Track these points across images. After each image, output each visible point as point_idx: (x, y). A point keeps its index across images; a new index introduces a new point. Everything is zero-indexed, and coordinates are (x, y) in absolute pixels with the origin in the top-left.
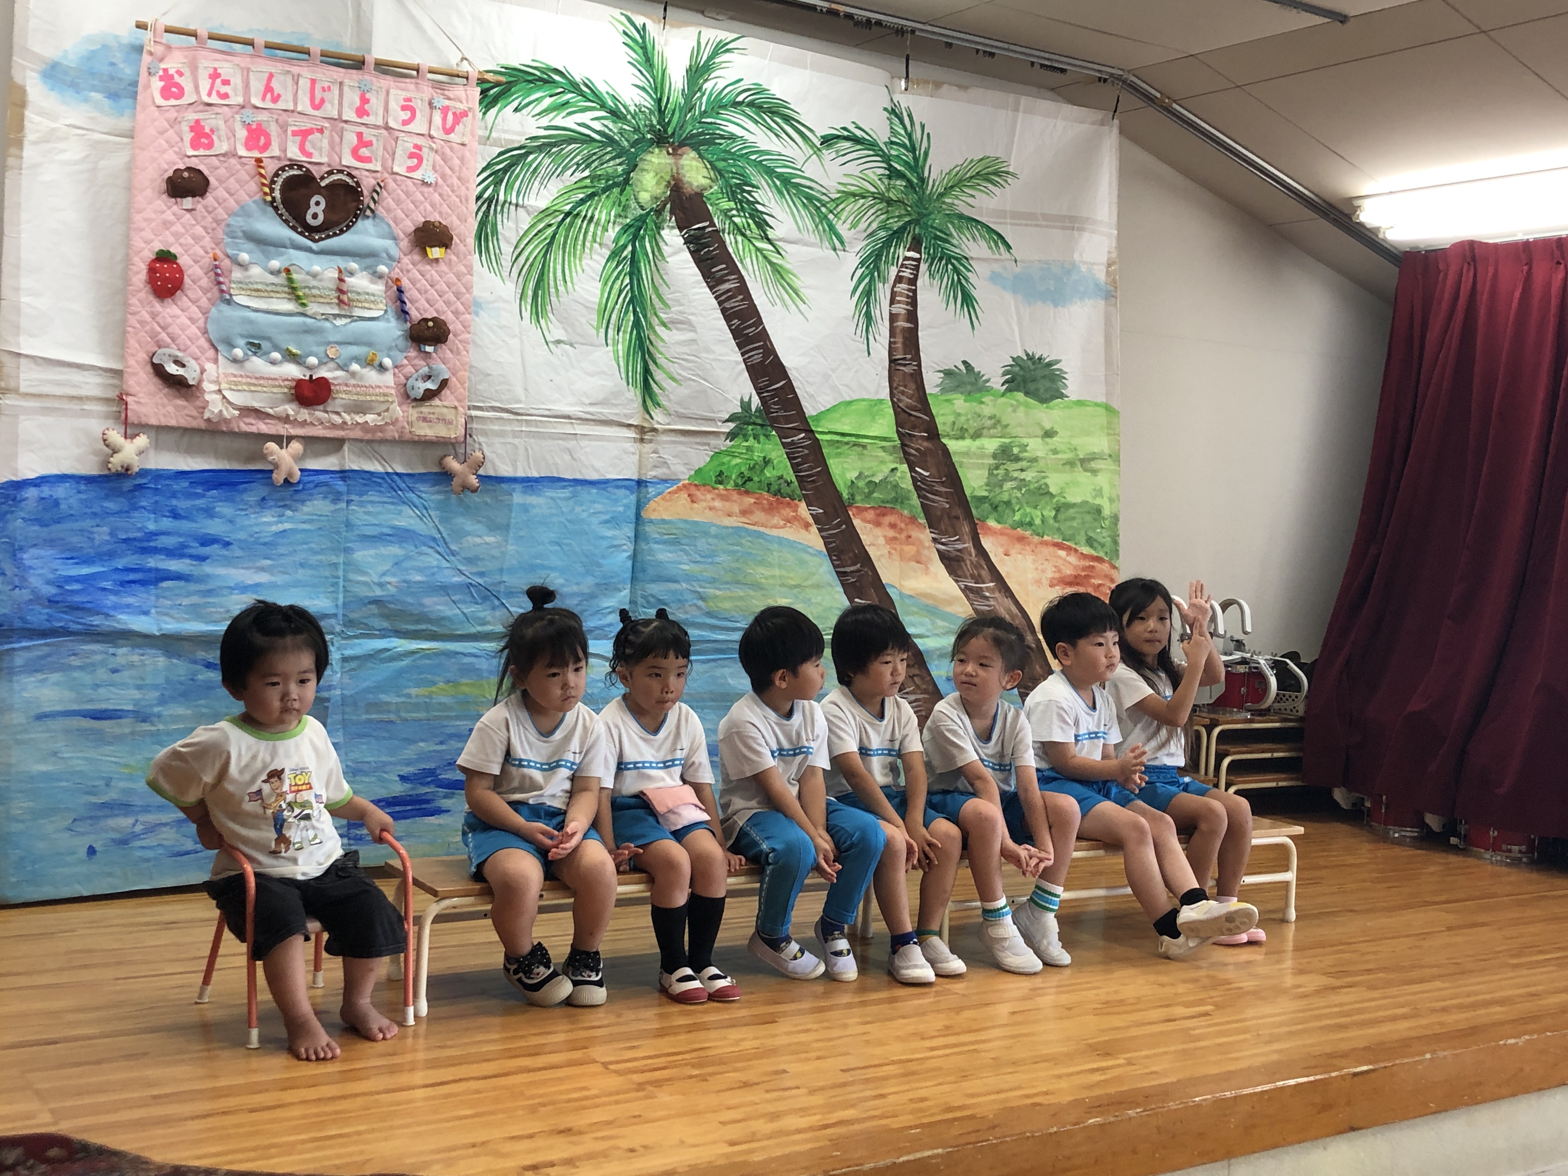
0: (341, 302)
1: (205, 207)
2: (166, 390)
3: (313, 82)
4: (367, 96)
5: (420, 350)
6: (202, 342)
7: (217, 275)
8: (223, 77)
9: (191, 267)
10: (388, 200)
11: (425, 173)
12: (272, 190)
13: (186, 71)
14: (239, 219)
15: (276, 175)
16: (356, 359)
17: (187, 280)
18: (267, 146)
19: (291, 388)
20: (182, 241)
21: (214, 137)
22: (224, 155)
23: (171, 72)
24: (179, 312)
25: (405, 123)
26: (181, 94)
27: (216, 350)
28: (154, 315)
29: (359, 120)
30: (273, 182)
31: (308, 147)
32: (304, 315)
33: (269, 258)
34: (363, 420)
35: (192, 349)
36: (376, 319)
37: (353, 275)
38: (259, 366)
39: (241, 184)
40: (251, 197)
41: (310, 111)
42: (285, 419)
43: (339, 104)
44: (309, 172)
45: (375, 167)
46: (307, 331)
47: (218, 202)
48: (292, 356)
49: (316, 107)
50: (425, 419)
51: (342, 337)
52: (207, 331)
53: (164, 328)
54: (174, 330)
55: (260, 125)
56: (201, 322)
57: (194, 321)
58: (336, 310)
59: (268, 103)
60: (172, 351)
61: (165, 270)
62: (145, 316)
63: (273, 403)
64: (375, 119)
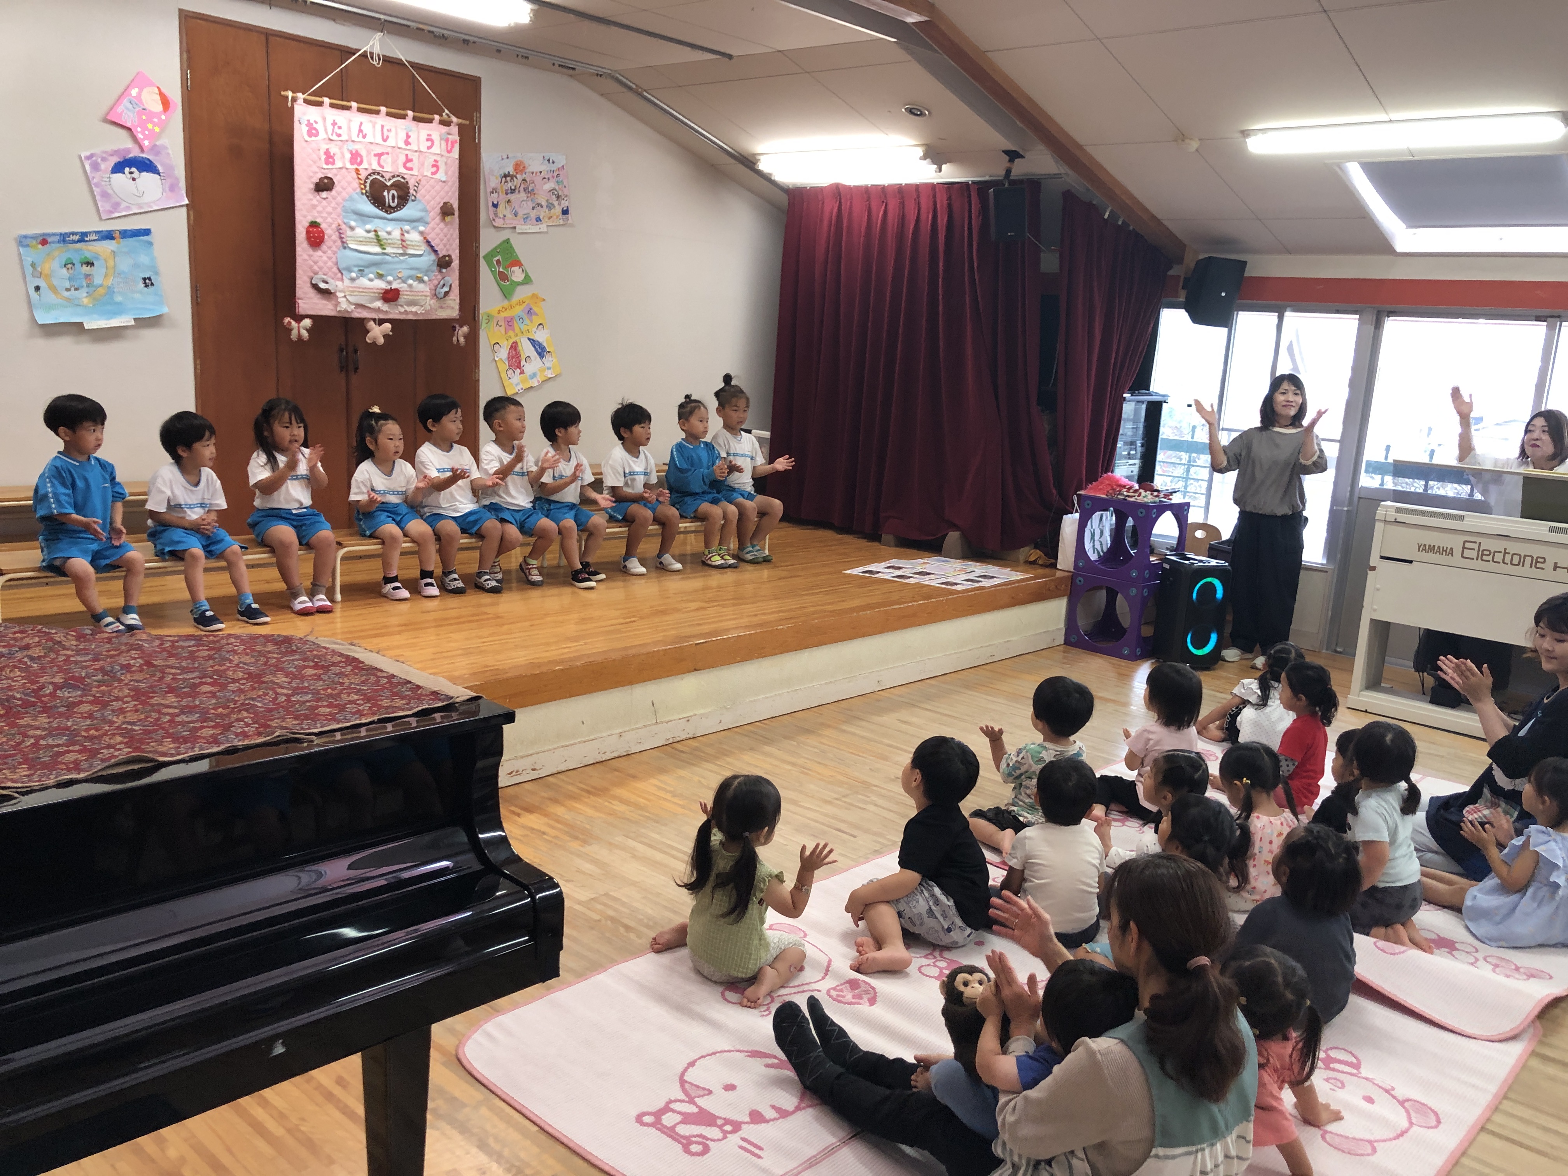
0: (403, 246)
1: (333, 197)
2: (319, 296)
3: (383, 126)
4: (410, 134)
5: (440, 272)
6: (335, 269)
7: (340, 233)
8: (339, 125)
9: (327, 229)
10: (422, 191)
11: (441, 175)
12: (365, 187)
13: (320, 120)
14: (348, 202)
15: (367, 178)
16: (410, 277)
17: (326, 237)
18: (361, 163)
19: (379, 293)
20: (322, 215)
21: (335, 159)
22: (340, 168)
23: (312, 121)
24: (323, 254)
25: (429, 148)
26: (317, 135)
27: (342, 274)
28: (310, 256)
29: (406, 147)
30: (366, 182)
31: (382, 163)
32: (385, 254)
33: (365, 223)
34: (414, 309)
35: (330, 273)
36: (420, 256)
37: (408, 232)
38: (364, 282)
39: (349, 183)
40: (354, 190)
41: (381, 142)
42: (378, 310)
43: (396, 138)
44: (383, 176)
45: (415, 172)
46: (387, 263)
47: (339, 193)
48: (380, 276)
49: (385, 140)
50: (441, 307)
51: (404, 266)
52: (337, 263)
53: (316, 263)
54: (321, 264)
55: (357, 151)
56: (334, 260)
57: (330, 258)
58: (401, 251)
59: (361, 139)
60: (321, 276)
61: (315, 232)
62: (306, 257)
63: (372, 302)
64: (414, 147)
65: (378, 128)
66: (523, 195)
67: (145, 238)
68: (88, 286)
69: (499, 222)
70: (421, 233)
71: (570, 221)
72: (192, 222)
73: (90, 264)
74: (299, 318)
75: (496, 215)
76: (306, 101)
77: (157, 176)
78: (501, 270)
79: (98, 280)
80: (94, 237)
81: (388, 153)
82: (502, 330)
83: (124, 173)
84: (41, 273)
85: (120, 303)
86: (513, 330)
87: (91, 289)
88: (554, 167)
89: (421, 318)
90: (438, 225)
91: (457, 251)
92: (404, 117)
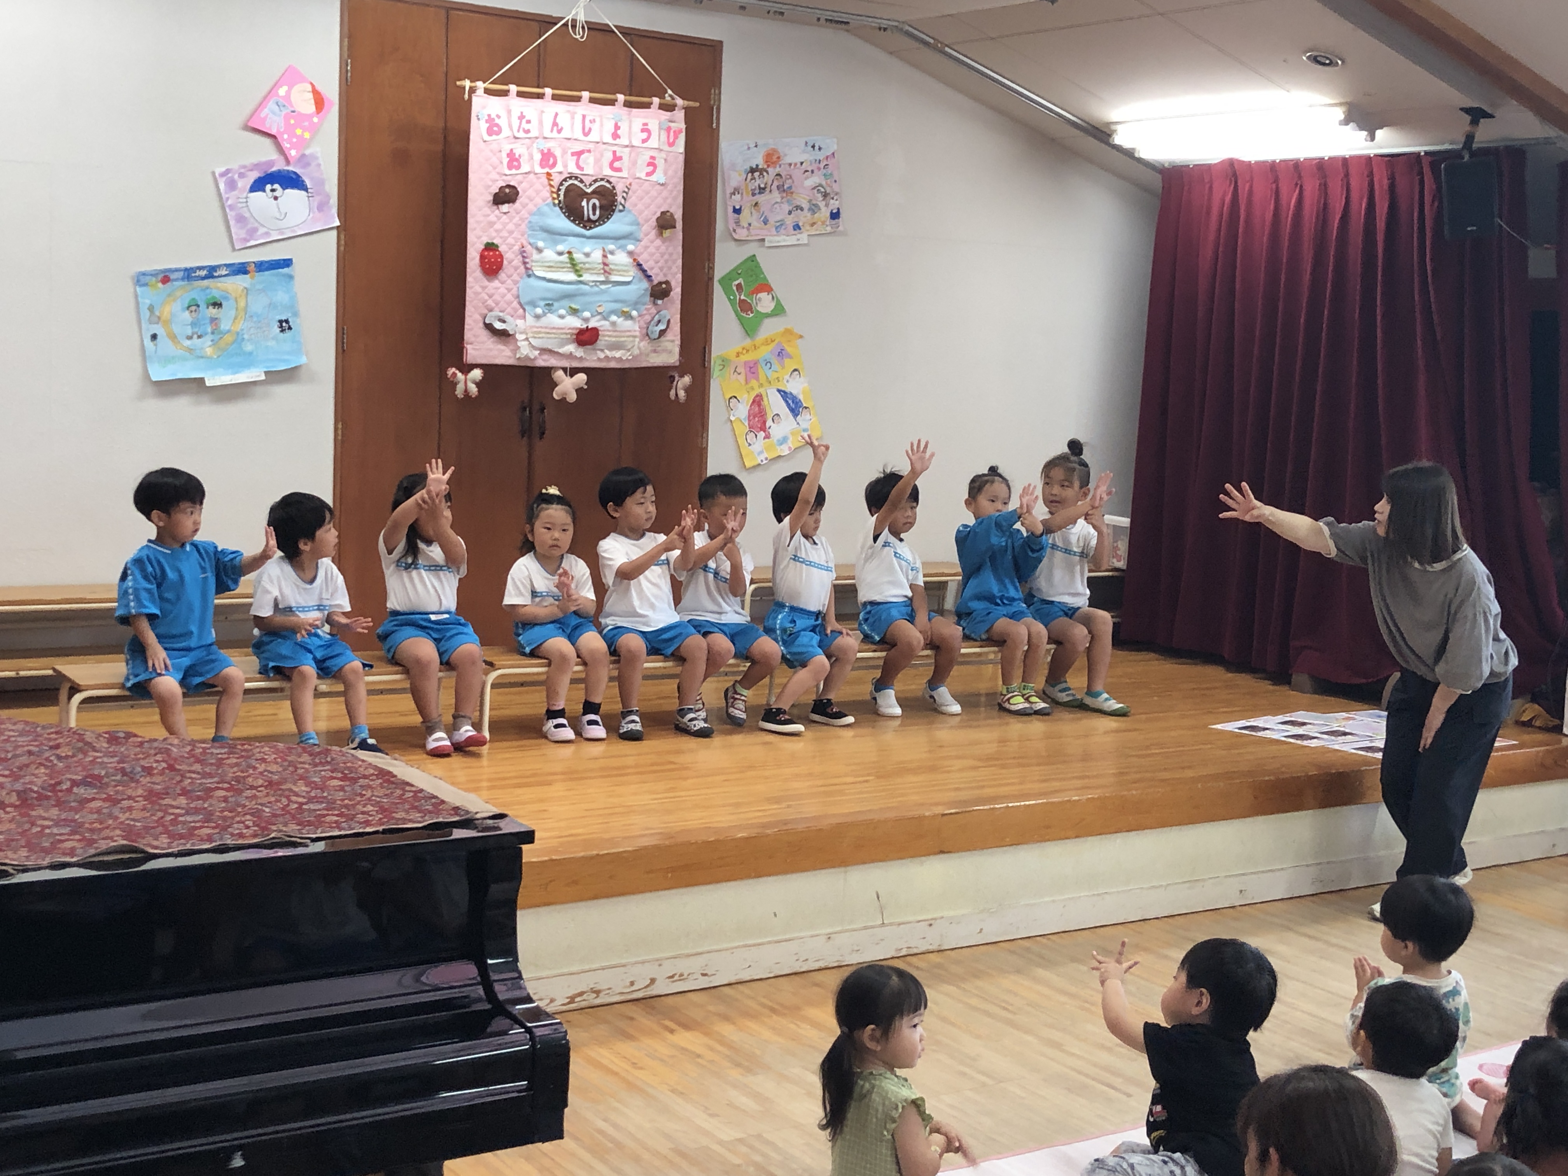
0: (605, 271)
1: (515, 210)
2: (494, 339)
3: (584, 117)
4: (619, 124)
5: (655, 304)
6: (515, 304)
7: (524, 257)
8: (527, 118)
9: (507, 252)
10: (633, 199)
11: (659, 176)
12: (559, 196)
13: (503, 115)
14: (536, 217)
15: (561, 184)
16: (613, 312)
17: (505, 262)
18: (554, 165)
19: (572, 334)
20: (501, 234)
21: (522, 161)
22: (527, 173)
23: (493, 116)
24: (500, 285)
25: (644, 141)
26: (499, 132)
27: (524, 310)
28: (484, 288)
29: (614, 142)
30: (559, 190)
31: (581, 163)
32: (581, 282)
33: (556, 243)
34: (618, 354)
35: (509, 310)
36: (628, 283)
37: (612, 253)
38: (552, 319)
39: (538, 192)
40: (544, 201)
41: (582, 137)
42: (570, 356)
43: (601, 131)
44: (582, 181)
45: (624, 174)
46: (583, 294)
47: (524, 206)
48: (574, 312)
49: (586, 134)
50: (655, 351)
51: (605, 297)
52: (518, 297)
53: (490, 296)
54: (497, 297)
55: (549, 150)
56: (514, 291)
57: (509, 290)
58: (602, 278)
59: (555, 134)
60: (497, 313)
61: (492, 257)
62: (479, 288)
63: (562, 345)
64: (624, 141)
65: (579, 118)
66: (776, 196)
67: (285, 270)
68: (213, 333)
69: (742, 234)
70: (630, 253)
71: (841, 228)
72: (342, 248)
73: (217, 305)
74: (467, 369)
75: (737, 223)
76: (487, 91)
77: (303, 193)
78: (743, 297)
79: (224, 326)
80: (224, 272)
81: (589, 151)
82: (742, 378)
83: (264, 191)
84: (159, 318)
85: (250, 354)
86: (757, 379)
87: (216, 337)
88: (821, 155)
89: (627, 366)
90: (652, 242)
91: (679, 276)
92: (612, 103)
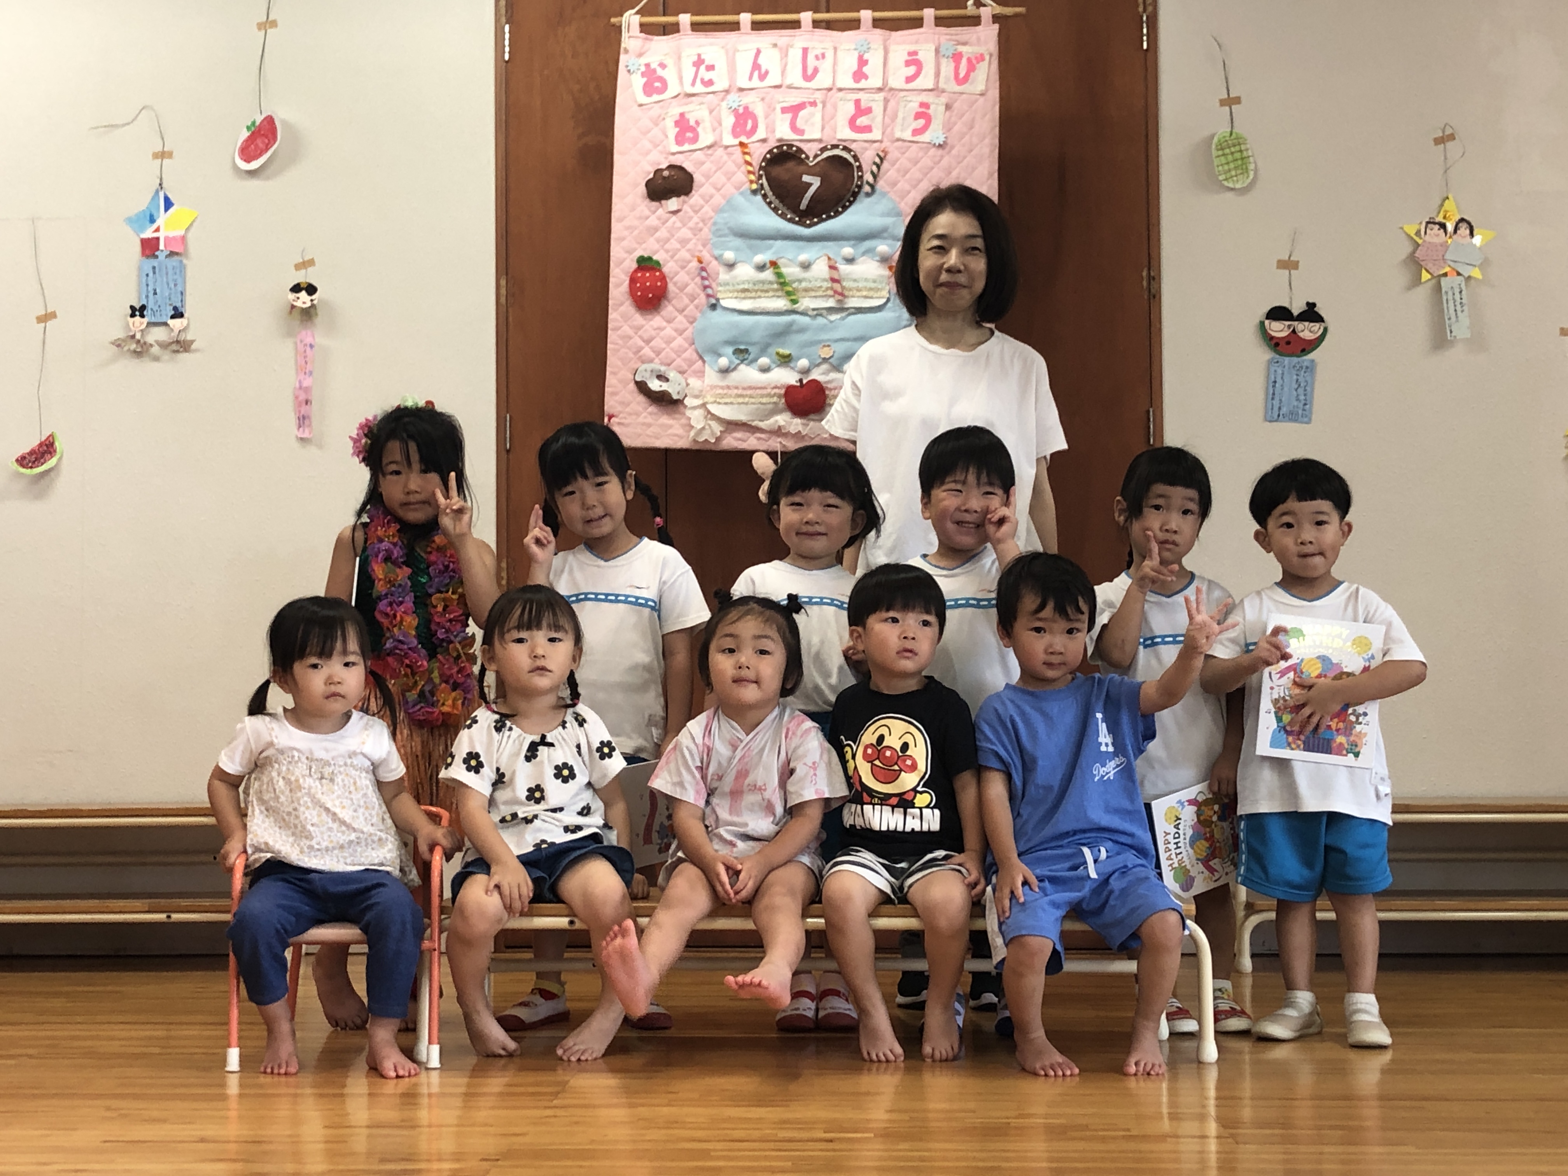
0: (836, 292)
1: (691, 207)
2: (652, 409)
3: (805, 51)
4: (866, 57)
6: (688, 353)
7: (703, 278)
8: (707, 63)
9: (677, 274)
10: (889, 172)
11: (935, 134)
12: (760, 175)
13: (670, 61)
14: (725, 215)
15: (765, 158)
17: (671, 287)
18: (754, 129)
19: (781, 396)
20: (665, 244)
21: (700, 130)
22: (709, 147)
23: (653, 66)
24: (665, 324)
25: (909, 80)
26: (664, 87)
27: (704, 362)
28: (637, 328)
29: (856, 86)
30: (761, 167)
31: (799, 123)
32: (796, 311)
33: (757, 252)
35: (679, 361)
36: (877, 309)
37: (850, 261)
38: (748, 374)
40: (736, 187)
42: (778, 432)
43: (835, 71)
44: (800, 150)
45: (876, 135)
46: (802, 330)
47: (707, 199)
48: (786, 360)
49: (809, 78)
51: (838, 334)
52: (693, 341)
53: (648, 342)
54: (657, 343)
55: (746, 108)
56: (688, 332)
57: (679, 331)
58: (831, 303)
59: (756, 82)
61: (648, 279)
62: (626, 329)
63: (765, 415)
64: (875, 82)
65: (795, 55)
70: (883, 261)
76: (645, 28)
92: (854, 25)
